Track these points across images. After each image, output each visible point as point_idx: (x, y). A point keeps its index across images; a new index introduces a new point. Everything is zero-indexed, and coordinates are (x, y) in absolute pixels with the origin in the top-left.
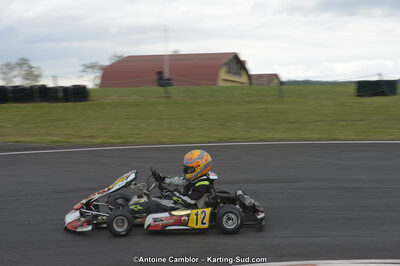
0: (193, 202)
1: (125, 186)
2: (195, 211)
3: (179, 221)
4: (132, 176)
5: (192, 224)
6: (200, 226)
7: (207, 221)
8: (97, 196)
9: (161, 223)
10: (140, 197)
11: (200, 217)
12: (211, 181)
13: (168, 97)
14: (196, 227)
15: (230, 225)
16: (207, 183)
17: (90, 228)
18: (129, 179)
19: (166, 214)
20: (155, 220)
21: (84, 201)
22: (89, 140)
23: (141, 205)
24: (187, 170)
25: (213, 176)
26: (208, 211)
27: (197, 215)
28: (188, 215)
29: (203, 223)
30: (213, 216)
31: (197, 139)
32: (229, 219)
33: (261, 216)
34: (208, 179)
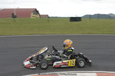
3: (65, 64)
5: (69, 65)
6: (72, 65)
7: (74, 64)
9: (59, 65)
13: (15, 21)
15: (82, 65)
16: (71, 50)
17: (35, 67)
18: (46, 50)
19: (61, 62)
20: (57, 64)
27: (71, 62)
28: (68, 62)
29: (73, 65)
30: (76, 62)
32: (81, 63)
33: (90, 61)
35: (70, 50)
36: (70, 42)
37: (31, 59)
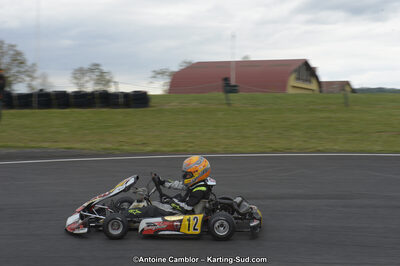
0: (190, 208)
1: (124, 191)
2: (187, 217)
3: (171, 226)
4: (132, 180)
5: (184, 230)
6: (192, 232)
7: (198, 227)
8: (98, 199)
9: (154, 228)
10: (139, 201)
11: (192, 223)
12: (209, 187)
13: (229, 104)
14: (187, 232)
15: (222, 232)
16: (204, 189)
17: (86, 230)
18: (128, 184)
19: (159, 219)
20: (149, 225)
21: (86, 204)
22: (141, 148)
23: (139, 209)
24: (187, 175)
25: (211, 182)
26: (200, 217)
27: (189, 220)
28: (181, 221)
29: (195, 229)
30: (205, 222)
31: (251, 149)
32: (222, 225)
33: (254, 223)
34: (206, 185)
35: (199, 188)
36: (199, 163)
37: (89, 208)
